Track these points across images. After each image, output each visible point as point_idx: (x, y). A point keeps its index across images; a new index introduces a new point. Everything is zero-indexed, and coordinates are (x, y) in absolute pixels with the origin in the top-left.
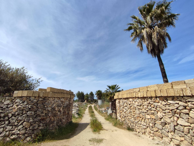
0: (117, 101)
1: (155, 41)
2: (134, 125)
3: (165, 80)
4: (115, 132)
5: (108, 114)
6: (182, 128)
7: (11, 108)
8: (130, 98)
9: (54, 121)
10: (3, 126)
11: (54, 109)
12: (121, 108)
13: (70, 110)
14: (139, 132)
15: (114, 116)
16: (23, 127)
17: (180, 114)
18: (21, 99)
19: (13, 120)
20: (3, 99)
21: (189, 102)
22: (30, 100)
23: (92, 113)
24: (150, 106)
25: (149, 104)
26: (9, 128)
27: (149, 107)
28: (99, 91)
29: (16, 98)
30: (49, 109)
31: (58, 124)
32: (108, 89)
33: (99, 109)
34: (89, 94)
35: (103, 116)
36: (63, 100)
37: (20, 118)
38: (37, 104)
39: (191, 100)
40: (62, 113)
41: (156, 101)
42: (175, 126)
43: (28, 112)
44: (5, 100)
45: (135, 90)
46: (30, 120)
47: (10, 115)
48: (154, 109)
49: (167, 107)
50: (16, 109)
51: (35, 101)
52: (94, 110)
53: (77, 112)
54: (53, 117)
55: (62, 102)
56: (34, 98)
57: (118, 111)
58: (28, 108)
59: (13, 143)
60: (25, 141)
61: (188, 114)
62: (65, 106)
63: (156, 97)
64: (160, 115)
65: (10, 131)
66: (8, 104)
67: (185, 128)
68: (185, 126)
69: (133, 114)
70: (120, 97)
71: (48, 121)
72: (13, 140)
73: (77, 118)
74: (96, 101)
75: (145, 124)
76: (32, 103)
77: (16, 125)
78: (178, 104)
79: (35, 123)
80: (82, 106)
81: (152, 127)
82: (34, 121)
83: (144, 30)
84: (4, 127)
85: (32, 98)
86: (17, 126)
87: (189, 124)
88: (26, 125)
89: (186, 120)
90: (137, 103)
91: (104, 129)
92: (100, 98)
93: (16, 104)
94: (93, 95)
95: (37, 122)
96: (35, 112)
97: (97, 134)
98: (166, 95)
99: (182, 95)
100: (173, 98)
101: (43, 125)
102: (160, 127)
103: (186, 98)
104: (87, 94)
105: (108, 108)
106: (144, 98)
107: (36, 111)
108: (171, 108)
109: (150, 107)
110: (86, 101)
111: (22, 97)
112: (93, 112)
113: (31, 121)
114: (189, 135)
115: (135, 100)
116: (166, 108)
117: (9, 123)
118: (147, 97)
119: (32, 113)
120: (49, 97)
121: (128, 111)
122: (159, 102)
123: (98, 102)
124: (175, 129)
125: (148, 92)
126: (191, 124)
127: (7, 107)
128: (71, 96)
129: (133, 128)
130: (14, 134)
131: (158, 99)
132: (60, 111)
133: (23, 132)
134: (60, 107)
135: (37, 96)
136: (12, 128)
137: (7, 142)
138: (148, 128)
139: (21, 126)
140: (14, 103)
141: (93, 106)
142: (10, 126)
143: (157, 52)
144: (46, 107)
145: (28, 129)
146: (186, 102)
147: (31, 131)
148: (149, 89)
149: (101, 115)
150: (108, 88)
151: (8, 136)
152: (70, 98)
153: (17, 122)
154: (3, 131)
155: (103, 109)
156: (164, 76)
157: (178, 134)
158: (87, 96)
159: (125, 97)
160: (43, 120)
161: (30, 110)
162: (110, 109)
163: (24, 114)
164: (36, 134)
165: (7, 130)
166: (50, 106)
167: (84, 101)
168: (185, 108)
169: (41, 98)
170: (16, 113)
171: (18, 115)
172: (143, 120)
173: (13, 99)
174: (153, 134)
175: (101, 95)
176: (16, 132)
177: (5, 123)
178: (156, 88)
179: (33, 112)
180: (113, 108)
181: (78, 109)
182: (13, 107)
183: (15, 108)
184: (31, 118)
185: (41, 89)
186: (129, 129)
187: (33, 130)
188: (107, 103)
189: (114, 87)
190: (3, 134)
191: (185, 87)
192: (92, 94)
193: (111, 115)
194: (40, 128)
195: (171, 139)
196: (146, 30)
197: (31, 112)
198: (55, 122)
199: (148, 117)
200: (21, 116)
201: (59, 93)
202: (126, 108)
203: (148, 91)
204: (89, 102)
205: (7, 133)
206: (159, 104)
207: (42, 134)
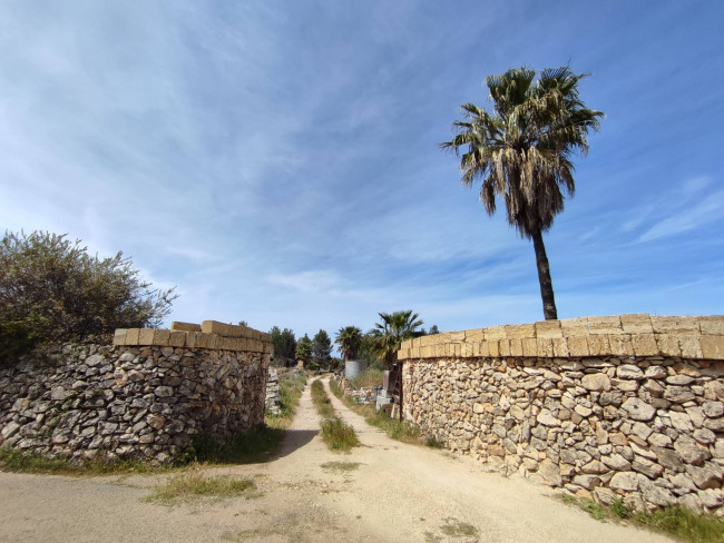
0: (406, 367)
1: (528, 191)
2: (446, 433)
3: (549, 307)
4: (392, 451)
5: (378, 408)
6: (544, 430)
7: (110, 376)
8: (441, 358)
9: (221, 417)
10: (94, 421)
11: (220, 382)
12: (416, 387)
13: (260, 390)
14: (456, 450)
15: (396, 412)
16: (148, 425)
17: (544, 398)
18: (137, 352)
19: (119, 408)
20: (80, 350)
21: (564, 370)
22: (162, 356)
23: (323, 404)
24: (487, 381)
25: (485, 375)
26: (109, 427)
27: (484, 384)
28: (350, 330)
29: (122, 349)
30: (211, 381)
31: (232, 427)
32: (381, 327)
33: (347, 392)
34: (311, 338)
35: (359, 414)
36: (242, 357)
37: (136, 403)
38: (181, 367)
39: (568, 368)
40: (240, 395)
41: (501, 368)
42: (531, 427)
43: (156, 386)
44: (88, 353)
45: (454, 337)
46: (163, 409)
47: (109, 394)
48: (494, 388)
49: (521, 383)
50: (125, 378)
51: (175, 358)
52: (331, 396)
53: (277, 399)
54: (218, 404)
55: (242, 364)
56: (172, 350)
57: (407, 396)
58: (158, 377)
59: (125, 464)
60: (155, 462)
61: (559, 399)
62: (248, 376)
63: (501, 358)
64: (504, 402)
65: (114, 434)
66: (99, 366)
67: (551, 430)
68: (551, 427)
69: (446, 404)
70: (414, 354)
71: (207, 416)
72: (124, 457)
73: (277, 416)
74: (336, 366)
75: (471, 428)
76: (168, 364)
77: (127, 422)
78: (542, 375)
79: (176, 418)
80: (290, 381)
81: (486, 434)
82: (174, 413)
83: (498, 152)
84: (96, 425)
85: (166, 349)
86: (129, 423)
87: (558, 422)
88: (153, 423)
89: (554, 413)
90: (456, 374)
91: (363, 445)
92: (351, 356)
93: (123, 366)
94: (328, 342)
95: (181, 417)
96: (174, 388)
97: (343, 453)
98: (521, 355)
99: (550, 355)
100: (536, 361)
101: (197, 425)
102: (502, 431)
103: (558, 362)
104: (306, 339)
105: (378, 390)
106: (473, 359)
107: (178, 386)
108: (528, 385)
109: (486, 384)
110: (301, 363)
111: (139, 346)
112: (328, 402)
113: (167, 411)
114: (556, 446)
115: (453, 365)
116: (518, 385)
117: (109, 413)
118: (481, 358)
119: (167, 391)
120: (209, 350)
121: (434, 396)
122: (505, 372)
123: (344, 367)
124: (531, 435)
125: (484, 344)
126: (562, 420)
127: (98, 374)
128: (265, 347)
129: (444, 439)
130: (125, 443)
131: (504, 362)
132: (235, 390)
133: (148, 438)
134: (236, 380)
135: (181, 345)
136: (118, 428)
137: (110, 461)
138: (477, 438)
139: (142, 424)
140: (116, 363)
141: (326, 381)
142: (113, 422)
143: (531, 223)
144: (202, 375)
145: (160, 432)
146: (559, 372)
147: (167, 437)
148: (486, 337)
149: (354, 411)
150: (382, 322)
151: (110, 448)
152: (262, 354)
153: (131, 414)
154: (96, 433)
155: (362, 392)
156: (548, 296)
157: (535, 445)
158: (305, 346)
159: (429, 355)
160: (195, 409)
161: (162, 381)
162: (384, 392)
163: (148, 393)
164: (181, 447)
165: (104, 432)
166: (212, 373)
167: (295, 363)
168: (555, 384)
169: (190, 350)
170: (126, 390)
171: (132, 394)
172: (468, 418)
173: (113, 352)
174: (486, 449)
175: (358, 345)
176: (130, 438)
177: (97, 415)
178: (503, 335)
179: (170, 389)
180: (393, 389)
181: (277, 388)
182: (116, 373)
183: (120, 377)
184: (166, 405)
185: (180, 323)
186: (433, 444)
187: (172, 436)
188: (376, 372)
189: (402, 318)
190: (98, 442)
191: (559, 335)
192: (323, 339)
193: (386, 410)
194: (190, 431)
195: (521, 457)
196: (504, 155)
197: (164, 388)
198: (225, 421)
199: (479, 408)
200: (138, 397)
201: (234, 337)
202: (429, 386)
203: (484, 340)
204: (312, 368)
205: (107, 439)
206: (505, 376)
207: (195, 447)
